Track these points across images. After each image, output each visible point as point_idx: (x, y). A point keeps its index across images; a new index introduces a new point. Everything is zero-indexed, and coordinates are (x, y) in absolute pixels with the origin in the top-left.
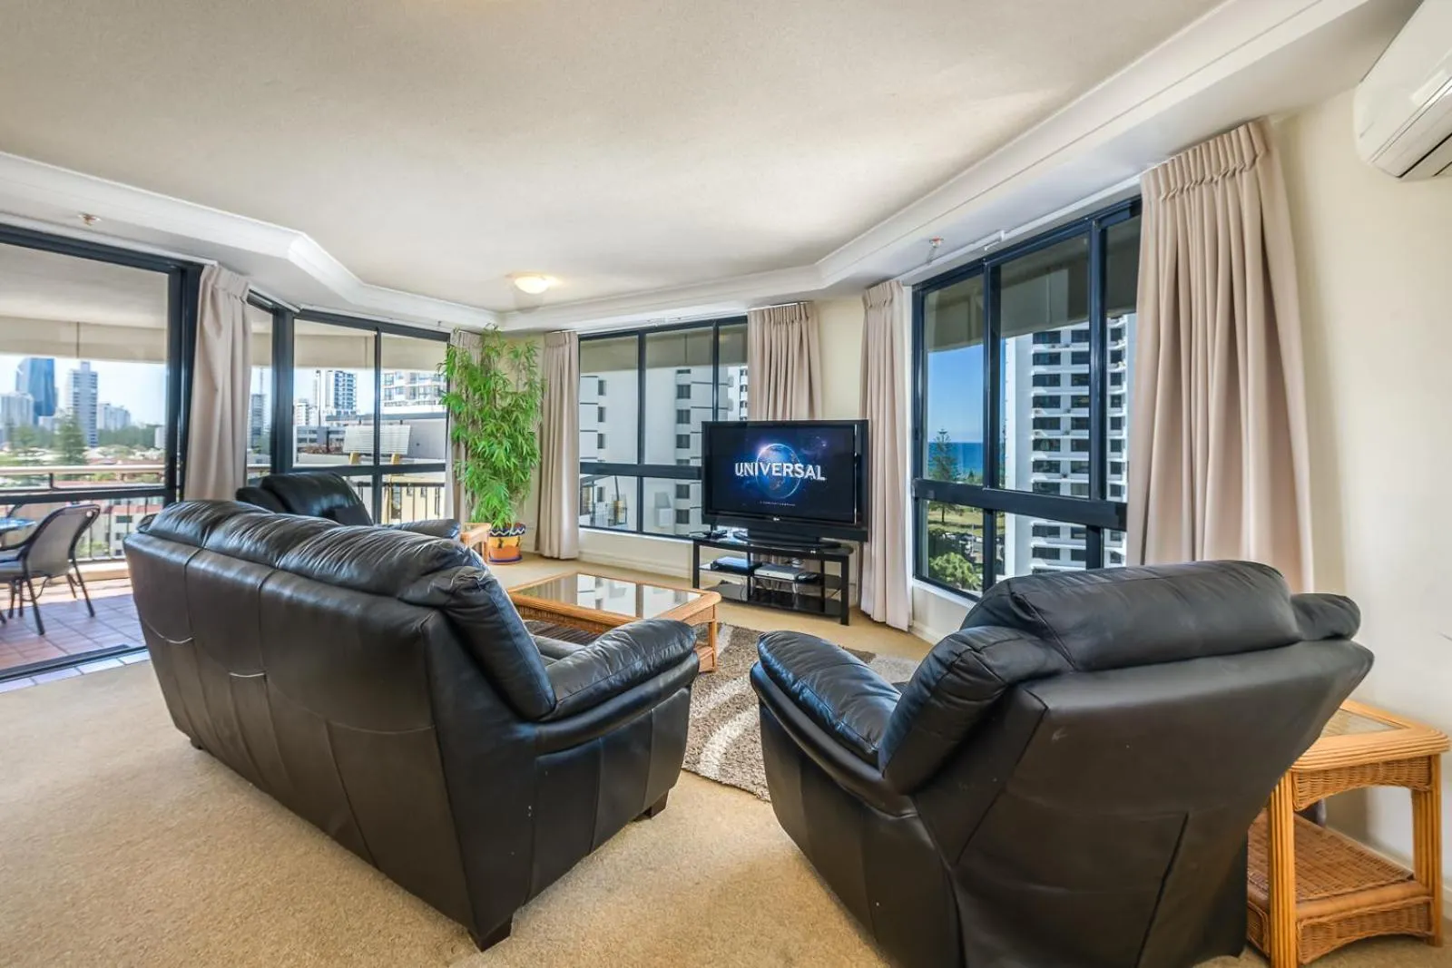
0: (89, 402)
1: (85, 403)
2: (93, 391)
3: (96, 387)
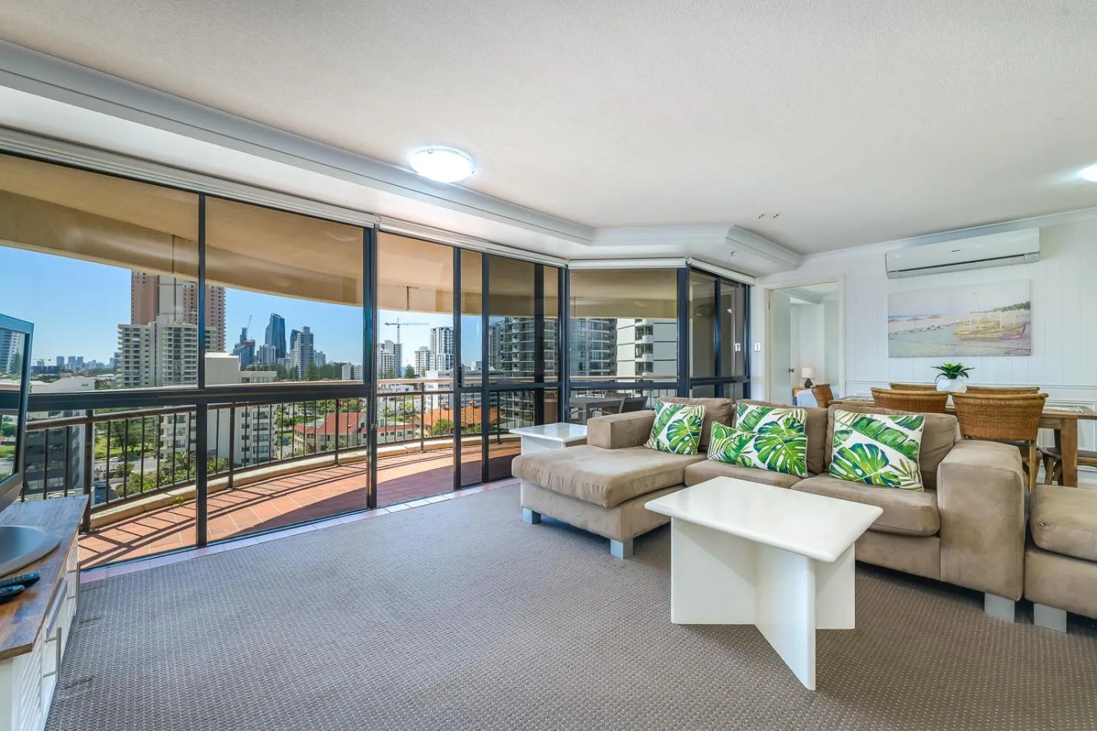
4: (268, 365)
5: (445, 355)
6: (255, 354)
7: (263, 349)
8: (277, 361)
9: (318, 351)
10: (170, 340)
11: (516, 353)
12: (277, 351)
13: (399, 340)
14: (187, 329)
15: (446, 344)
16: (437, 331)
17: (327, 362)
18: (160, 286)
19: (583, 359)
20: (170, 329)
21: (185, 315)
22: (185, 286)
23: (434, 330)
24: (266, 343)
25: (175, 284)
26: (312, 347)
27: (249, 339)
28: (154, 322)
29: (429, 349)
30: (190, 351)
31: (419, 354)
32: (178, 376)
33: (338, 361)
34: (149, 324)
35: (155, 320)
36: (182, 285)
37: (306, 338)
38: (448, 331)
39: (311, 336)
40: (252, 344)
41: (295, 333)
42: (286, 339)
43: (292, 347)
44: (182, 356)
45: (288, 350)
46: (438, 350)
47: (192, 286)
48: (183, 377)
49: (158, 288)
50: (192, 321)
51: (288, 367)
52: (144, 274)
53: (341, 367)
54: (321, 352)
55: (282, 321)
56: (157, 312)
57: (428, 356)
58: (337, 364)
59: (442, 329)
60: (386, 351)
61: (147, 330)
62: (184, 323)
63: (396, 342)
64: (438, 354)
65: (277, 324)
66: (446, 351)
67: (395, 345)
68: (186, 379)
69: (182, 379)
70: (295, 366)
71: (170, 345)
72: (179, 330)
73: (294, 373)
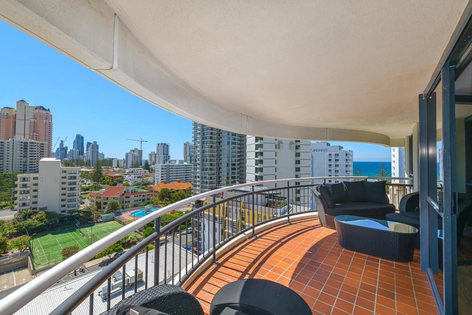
0: (96, 153)
1: (95, 154)
2: (97, 150)
3: (98, 149)
4: (75, 158)
5: (163, 156)
6: (68, 153)
7: (72, 151)
8: (79, 157)
9: (101, 152)
10: (21, 148)
11: (199, 159)
12: (79, 152)
13: (141, 148)
14: (31, 143)
15: (164, 151)
16: (160, 145)
17: (105, 157)
18: (16, 120)
19: (229, 162)
20: (22, 142)
21: (30, 135)
22: (31, 121)
23: (158, 144)
24: (73, 148)
25: (25, 120)
26: (98, 151)
27: (64, 146)
28: (13, 139)
29: (156, 153)
30: (32, 154)
31: (150, 155)
33: (111, 158)
34: (10, 140)
35: (13, 137)
36: (29, 120)
37: (94, 146)
38: (165, 145)
39: (98, 146)
40: (66, 149)
41: (89, 144)
42: (84, 146)
43: (87, 150)
44: (28, 156)
45: (85, 152)
46: (160, 153)
47: (34, 121)
49: (15, 121)
50: (34, 138)
51: (85, 160)
52: (7, 114)
53: (113, 160)
54: (102, 153)
55: (82, 138)
56: (14, 133)
57: (155, 156)
58: (110, 159)
59: (162, 144)
60: (135, 153)
61: (8, 143)
62: (29, 140)
63: (140, 149)
64: (160, 155)
65: (79, 139)
66: (164, 154)
67: (139, 151)
70: (88, 159)
71: (21, 151)
72: (27, 143)
73: (88, 162)
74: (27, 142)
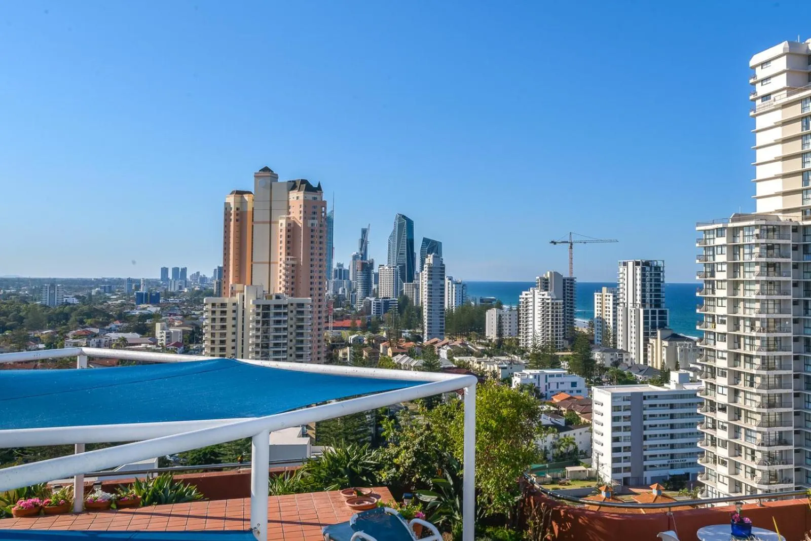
5: (642, 310)
10: (258, 322)
14: (277, 307)
15: (643, 290)
16: (630, 265)
18: (255, 225)
20: (258, 306)
25: (270, 223)
32: (265, 350)
48: (271, 351)
61: (234, 304)
63: (566, 275)
65: (403, 230)
66: (644, 302)
67: (564, 280)
68: (276, 353)
69: (271, 353)
74: (269, 306)
